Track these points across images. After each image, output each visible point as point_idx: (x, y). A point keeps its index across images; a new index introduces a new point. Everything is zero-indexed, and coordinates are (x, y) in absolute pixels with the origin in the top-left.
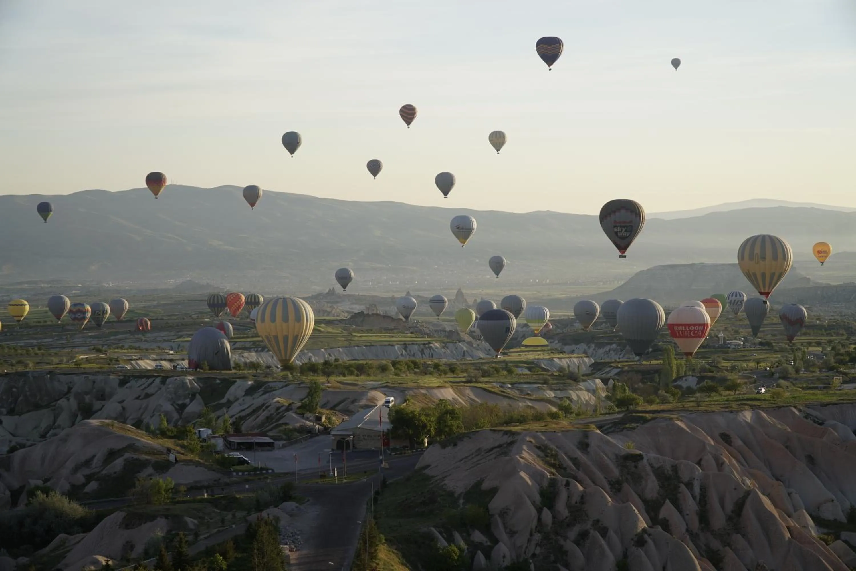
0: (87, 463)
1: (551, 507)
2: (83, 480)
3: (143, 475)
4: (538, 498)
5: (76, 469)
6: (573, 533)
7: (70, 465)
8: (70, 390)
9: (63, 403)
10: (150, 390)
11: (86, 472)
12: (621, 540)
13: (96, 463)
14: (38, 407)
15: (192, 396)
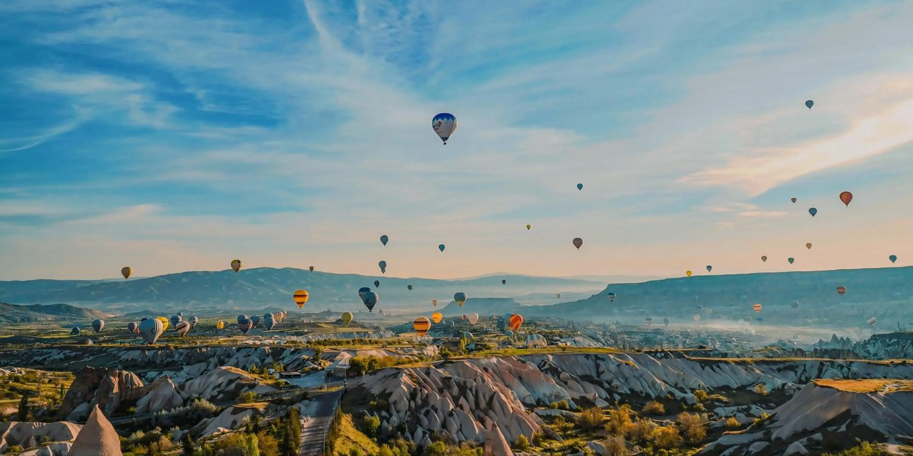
0: (219, 385)
1: (414, 400)
2: (217, 393)
3: (243, 390)
4: (409, 396)
5: (214, 389)
6: (423, 411)
7: (212, 387)
8: (215, 353)
9: (211, 359)
10: (250, 353)
11: (218, 389)
12: (443, 413)
13: (223, 386)
14: (200, 362)
15: (268, 355)
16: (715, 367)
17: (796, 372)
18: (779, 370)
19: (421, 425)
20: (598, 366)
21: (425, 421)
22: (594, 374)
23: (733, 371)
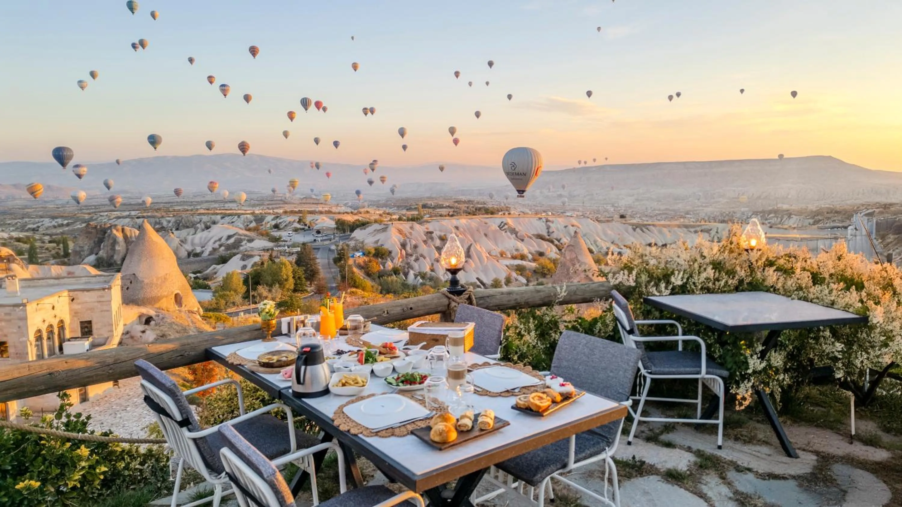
0: (220, 240)
1: (405, 249)
2: (218, 247)
3: (243, 243)
4: (400, 246)
5: (215, 242)
6: (413, 258)
7: (212, 241)
8: (201, 221)
9: (198, 225)
10: (233, 220)
11: (218, 243)
12: (431, 260)
13: (223, 240)
14: (188, 227)
15: (251, 222)
16: (644, 230)
17: (710, 234)
18: (696, 232)
19: (412, 269)
20: (548, 228)
21: (416, 265)
22: (544, 233)
23: (660, 232)
